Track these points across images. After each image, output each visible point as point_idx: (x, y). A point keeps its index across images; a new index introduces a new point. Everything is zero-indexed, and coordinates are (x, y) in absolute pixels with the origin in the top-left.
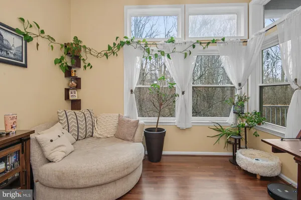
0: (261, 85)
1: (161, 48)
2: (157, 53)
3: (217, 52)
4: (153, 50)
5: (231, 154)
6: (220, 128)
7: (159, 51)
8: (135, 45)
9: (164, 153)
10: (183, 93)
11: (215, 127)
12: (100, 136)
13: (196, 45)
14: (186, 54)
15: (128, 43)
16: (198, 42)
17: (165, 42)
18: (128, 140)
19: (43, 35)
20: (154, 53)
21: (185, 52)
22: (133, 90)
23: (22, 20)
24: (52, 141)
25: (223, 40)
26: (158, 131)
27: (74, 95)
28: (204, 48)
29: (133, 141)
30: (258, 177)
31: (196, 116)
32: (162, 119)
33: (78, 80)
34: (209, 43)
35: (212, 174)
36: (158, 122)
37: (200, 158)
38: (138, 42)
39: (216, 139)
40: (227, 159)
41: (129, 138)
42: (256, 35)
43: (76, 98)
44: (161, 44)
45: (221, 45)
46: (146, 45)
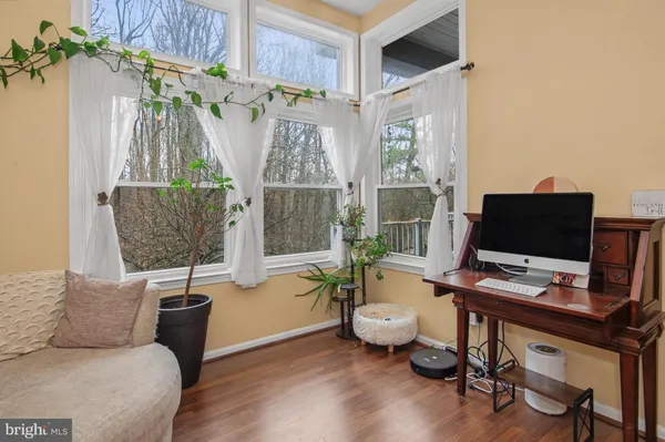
0: (380, 186)
1: (193, 85)
2: (183, 97)
3: (313, 118)
4: (168, 86)
5: (337, 321)
6: (318, 273)
7: (188, 93)
8: (113, 61)
9: (208, 355)
10: (249, 202)
11: (309, 274)
13: (275, 94)
14: (255, 112)
15: (90, 50)
16: (278, 88)
17: (203, 71)
20: (171, 95)
21: (253, 106)
22: (109, 194)
25: (323, 94)
26: (190, 303)
28: (289, 105)
29: (129, 343)
30: (391, 350)
31: (272, 254)
32: (200, 270)
34: (298, 96)
35: (322, 369)
36: (190, 279)
37: (285, 345)
38: (124, 56)
39: (313, 297)
40: (332, 334)
41: (115, 339)
42: (377, 97)
44: (194, 76)
45: (320, 104)
46: (150, 66)
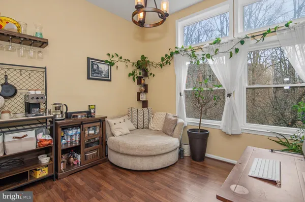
1: (206, 51)
3: (278, 43)
4: (198, 55)
7: (204, 55)
8: (182, 53)
10: (229, 95)
11: (277, 140)
12: (152, 129)
13: (246, 40)
14: (231, 53)
15: (177, 52)
16: (247, 36)
17: (210, 44)
18: (168, 135)
19: (121, 60)
21: (231, 51)
23: (109, 54)
24: (115, 124)
25: (287, 25)
27: (143, 97)
28: (258, 42)
29: (172, 136)
32: (204, 122)
33: (146, 86)
34: (264, 35)
36: (200, 124)
38: (185, 50)
41: (169, 133)
43: (145, 99)
44: (206, 47)
45: (285, 32)
46: (193, 51)
